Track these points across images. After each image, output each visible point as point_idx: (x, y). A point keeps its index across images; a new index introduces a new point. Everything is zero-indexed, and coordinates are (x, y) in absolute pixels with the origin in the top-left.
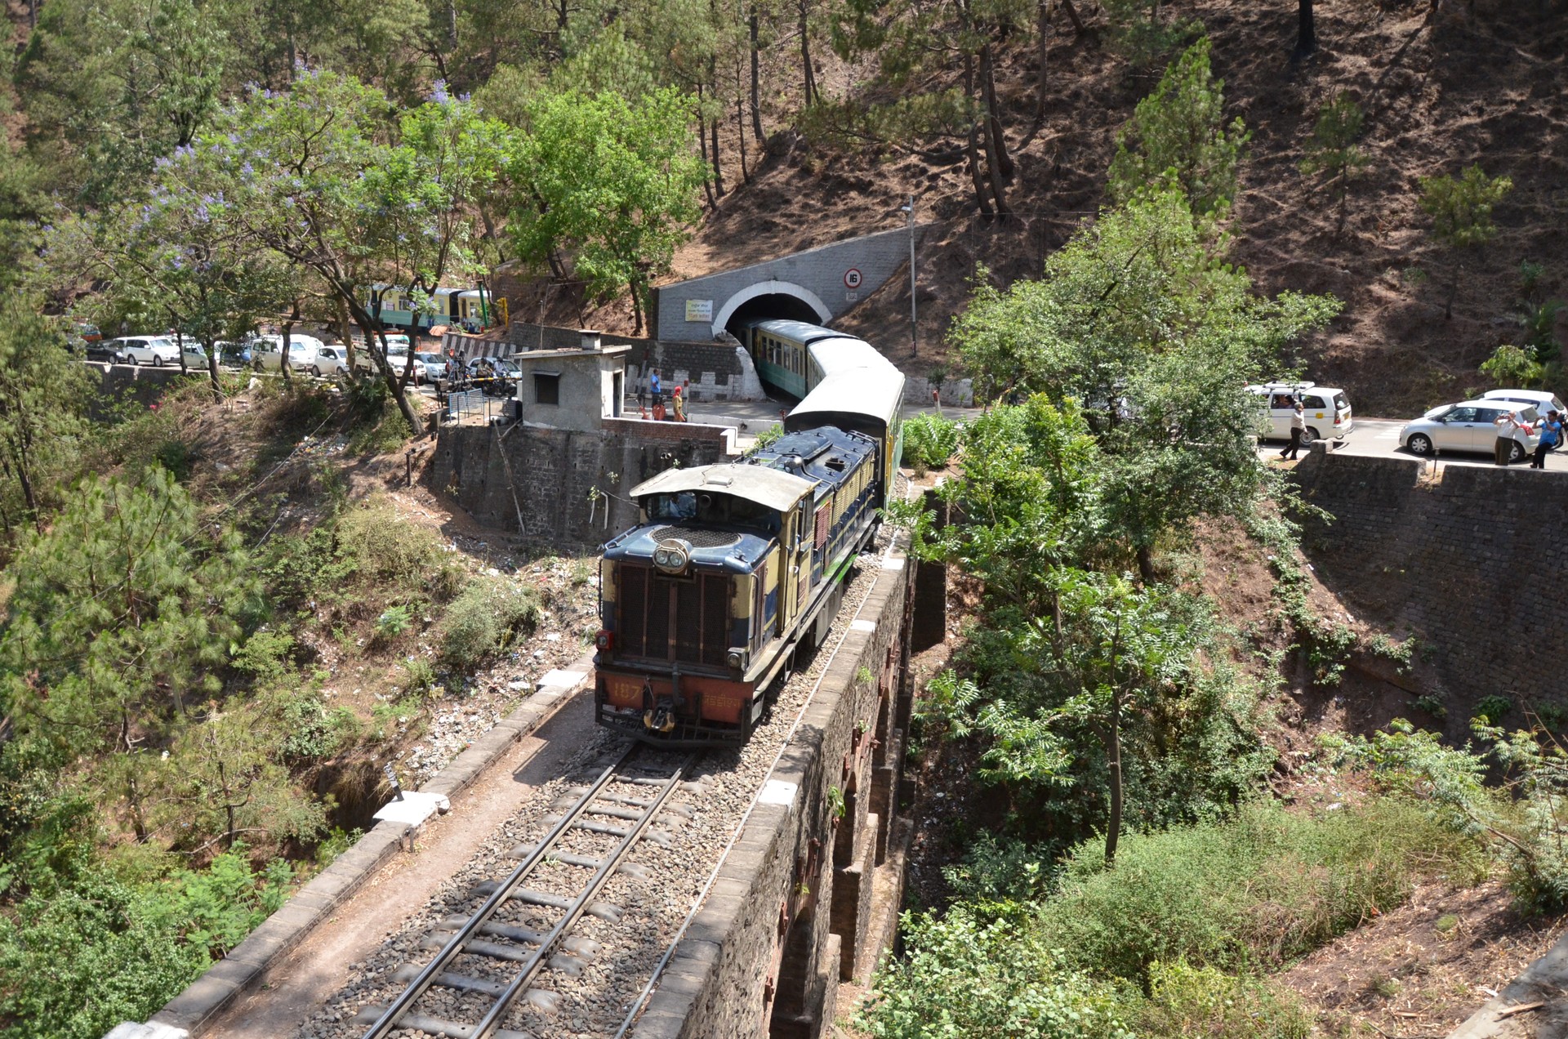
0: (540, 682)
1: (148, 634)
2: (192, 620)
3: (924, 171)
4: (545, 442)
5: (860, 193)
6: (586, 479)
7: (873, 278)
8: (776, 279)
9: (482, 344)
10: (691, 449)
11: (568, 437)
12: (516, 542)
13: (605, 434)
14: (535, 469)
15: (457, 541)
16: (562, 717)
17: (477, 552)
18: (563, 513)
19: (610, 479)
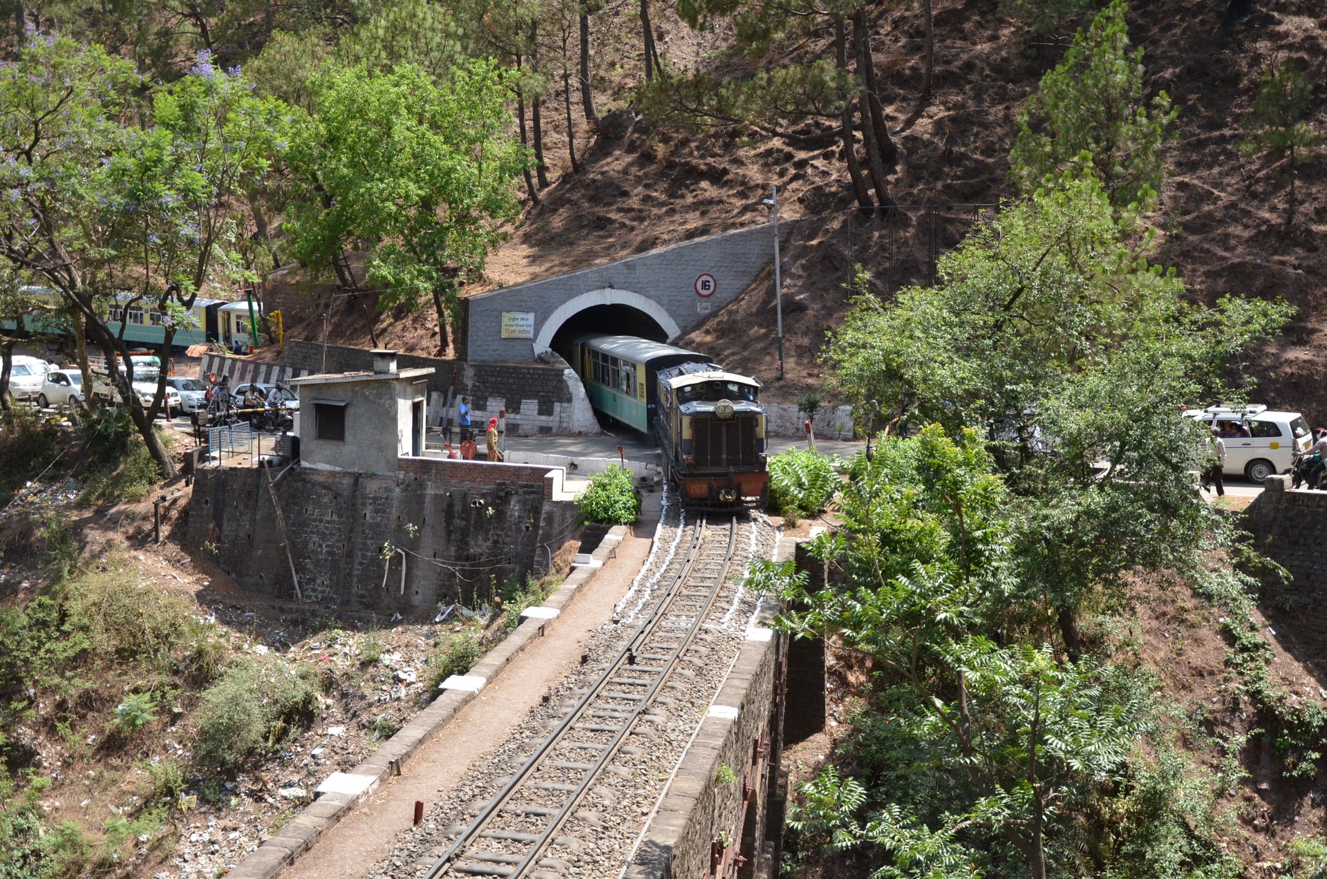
0: (320, 789)
3: (789, 157)
4: (328, 488)
5: (713, 183)
6: (378, 533)
7: (728, 285)
8: (611, 287)
9: (251, 367)
10: (509, 494)
11: (356, 481)
12: (291, 611)
13: (401, 477)
14: (315, 520)
15: (217, 610)
16: (347, 832)
17: (240, 626)
18: (349, 575)
19: (409, 533)
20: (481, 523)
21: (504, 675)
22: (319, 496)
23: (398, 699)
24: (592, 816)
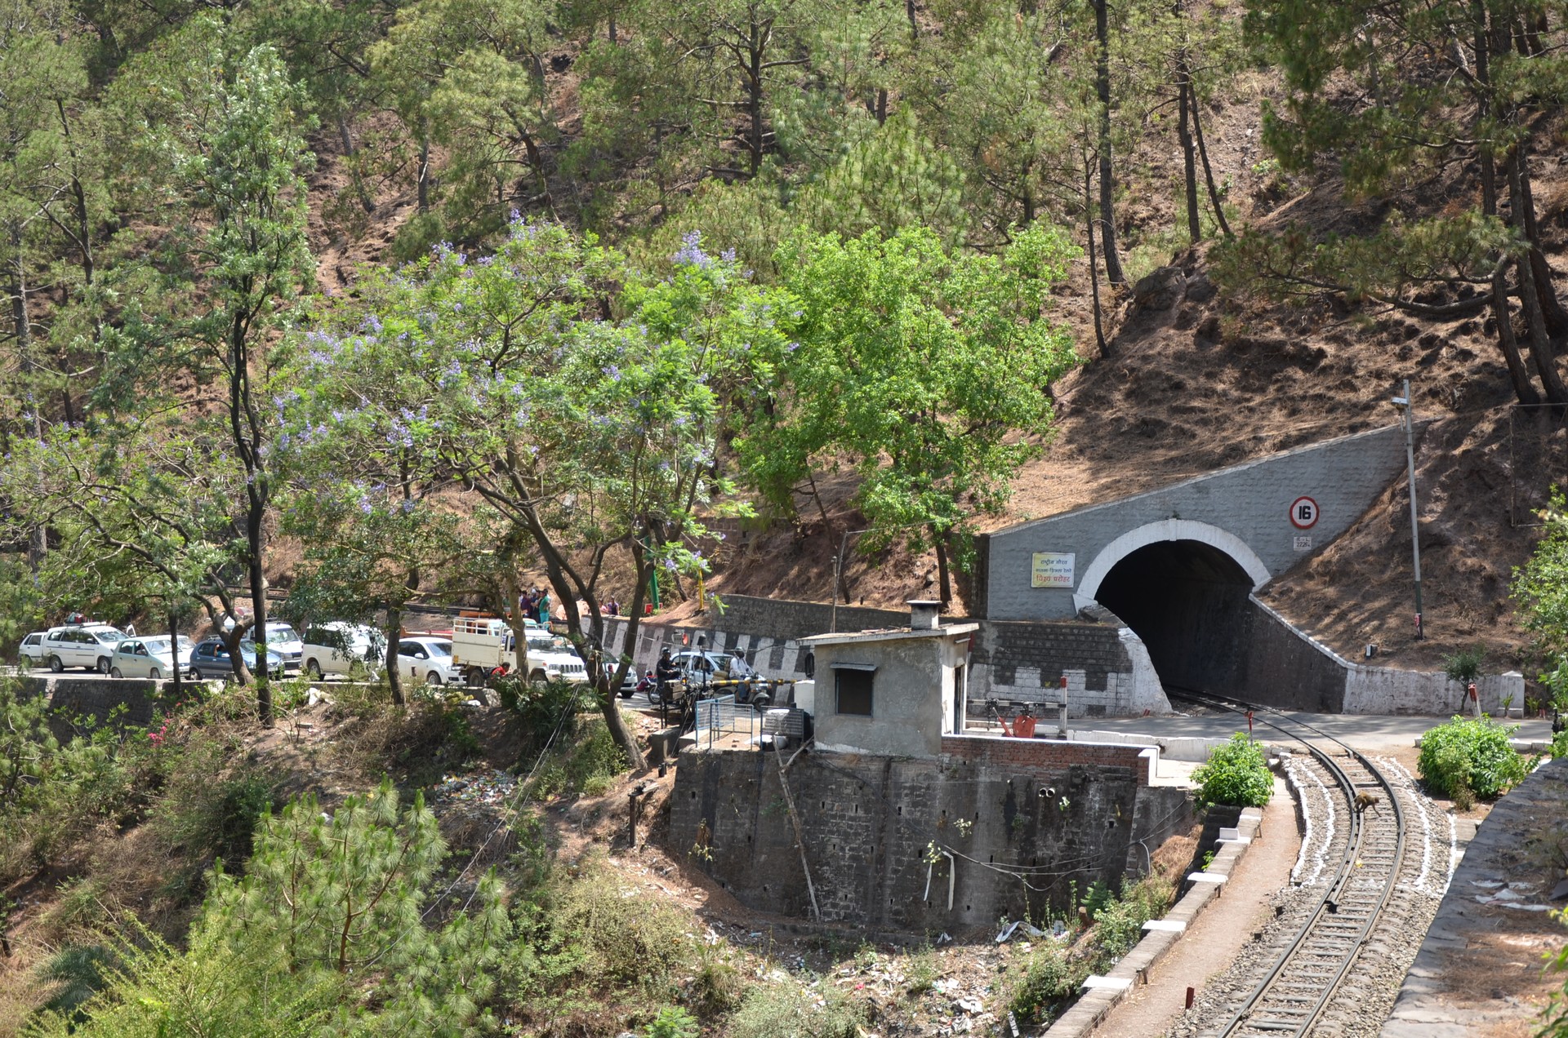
3: (1412, 332)
4: (852, 775)
5: (1305, 370)
6: (917, 831)
7: (1336, 512)
8: (1177, 516)
10: (1086, 780)
11: (888, 767)
13: (946, 760)
14: (834, 817)
19: (958, 830)
20: (1051, 817)
22: (840, 785)
23: (963, 1032)
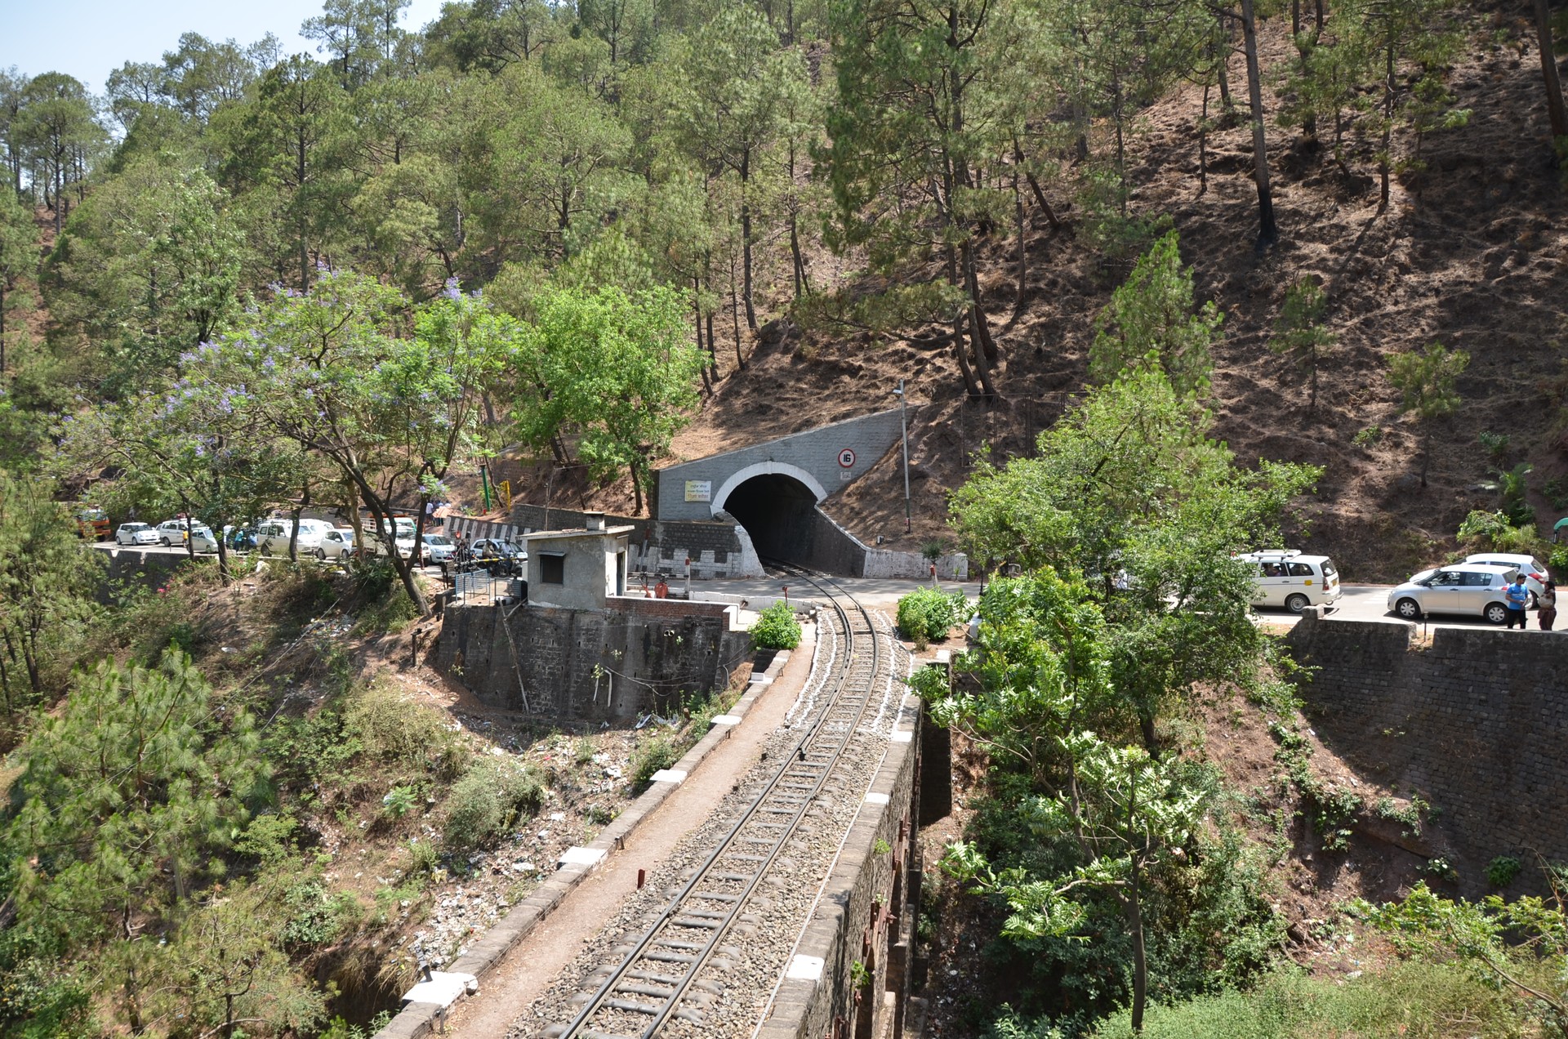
0: (561, 860)
1: (158, 818)
2: (202, 803)
3: (911, 356)
4: (550, 621)
5: (851, 377)
6: (590, 657)
7: (865, 458)
8: (772, 460)
9: (485, 526)
10: (694, 626)
11: (573, 616)
12: (520, 721)
13: (609, 612)
14: (539, 648)
15: (461, 720)
16: (585, 894)
17: (481, 732)
18: (567, 691)
19: (614, 657)
20: (671, 649)
21: (700, 769)
22: (543, 628)
23: (607, 791)
24: (779, 880)
